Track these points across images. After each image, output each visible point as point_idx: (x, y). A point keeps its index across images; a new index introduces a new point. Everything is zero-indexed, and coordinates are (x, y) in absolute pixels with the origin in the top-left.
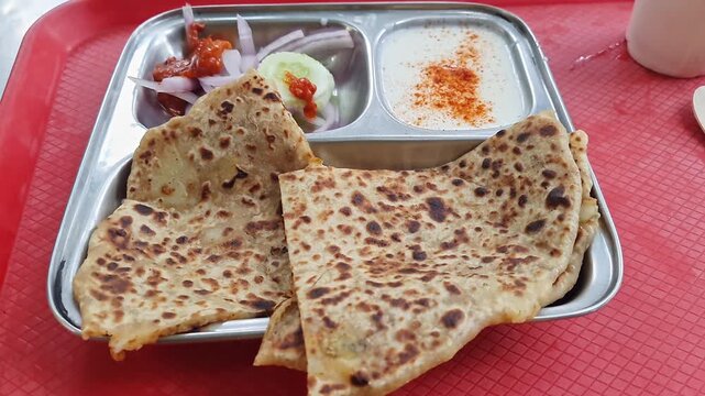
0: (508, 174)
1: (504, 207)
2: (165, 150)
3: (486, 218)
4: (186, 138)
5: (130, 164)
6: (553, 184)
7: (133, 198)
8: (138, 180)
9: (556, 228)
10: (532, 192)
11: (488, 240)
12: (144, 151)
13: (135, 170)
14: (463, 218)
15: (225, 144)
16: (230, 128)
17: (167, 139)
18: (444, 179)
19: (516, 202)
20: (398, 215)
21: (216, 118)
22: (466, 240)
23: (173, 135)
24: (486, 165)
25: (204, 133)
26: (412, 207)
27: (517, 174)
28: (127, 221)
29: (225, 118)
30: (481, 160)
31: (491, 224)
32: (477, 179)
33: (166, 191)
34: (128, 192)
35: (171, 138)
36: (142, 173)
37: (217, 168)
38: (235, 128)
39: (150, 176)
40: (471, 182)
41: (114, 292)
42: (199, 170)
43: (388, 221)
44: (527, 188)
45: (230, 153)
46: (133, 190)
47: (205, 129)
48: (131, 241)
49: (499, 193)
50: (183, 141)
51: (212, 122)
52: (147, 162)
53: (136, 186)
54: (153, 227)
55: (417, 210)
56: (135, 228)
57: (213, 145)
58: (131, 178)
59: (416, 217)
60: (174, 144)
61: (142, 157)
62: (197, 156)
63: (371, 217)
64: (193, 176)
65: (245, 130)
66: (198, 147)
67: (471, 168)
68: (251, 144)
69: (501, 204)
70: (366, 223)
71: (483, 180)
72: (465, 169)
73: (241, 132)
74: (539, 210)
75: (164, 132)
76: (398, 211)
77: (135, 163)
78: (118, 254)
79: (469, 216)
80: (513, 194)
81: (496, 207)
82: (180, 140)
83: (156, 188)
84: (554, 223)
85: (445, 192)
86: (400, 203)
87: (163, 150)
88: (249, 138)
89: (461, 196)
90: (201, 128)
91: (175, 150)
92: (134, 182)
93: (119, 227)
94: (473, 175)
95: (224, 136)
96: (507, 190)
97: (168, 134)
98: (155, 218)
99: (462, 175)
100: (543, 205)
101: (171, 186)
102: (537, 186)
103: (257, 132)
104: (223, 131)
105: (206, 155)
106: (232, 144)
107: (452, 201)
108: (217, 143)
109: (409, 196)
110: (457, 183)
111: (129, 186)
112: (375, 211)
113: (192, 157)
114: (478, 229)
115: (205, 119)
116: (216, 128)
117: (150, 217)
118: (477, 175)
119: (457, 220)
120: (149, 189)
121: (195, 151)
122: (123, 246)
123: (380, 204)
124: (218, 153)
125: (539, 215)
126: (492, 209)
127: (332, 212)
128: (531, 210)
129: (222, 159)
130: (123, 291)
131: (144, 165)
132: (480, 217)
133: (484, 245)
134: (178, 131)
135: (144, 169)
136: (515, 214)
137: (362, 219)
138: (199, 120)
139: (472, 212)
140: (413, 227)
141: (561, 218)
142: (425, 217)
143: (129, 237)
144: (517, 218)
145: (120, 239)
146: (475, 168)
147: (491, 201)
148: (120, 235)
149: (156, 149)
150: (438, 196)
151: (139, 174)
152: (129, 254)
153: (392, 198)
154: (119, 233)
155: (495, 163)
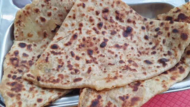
0: (159, 40)
1: (147, 49)
2: (26, 19)
3: (138, 47)
4: (33, 13)
5: (13, 25)
6: (167, 57)
7: (18, 40)
8: (18, 32)
9: (153, 68)
10: (159, 53)
11: (130, 55)
12: (18, 20)
13: (16, 28)
14: (133, 41)
15: (49, 15)
16: (51, 8)
17: (26, 14)
18: (141, 23)
19: (152, 51)
20: (113, 26)
21: (44, 4)
22: (125, 49)
23: (28, 13)
24: (157, 30)
25: (40, 10)
26: (120, 26)
27: (161, 43)
28: (16, 53)
29: (48, 3)
30: (157, 26)
31: (138, 50)
32: (150, 32)
33: (29, 35)
34: (15, 38)
35: (27, 14)
36: (19, 29)
37: (48, 25)
38: (53, 7)
39: (22, 30)
40: (147, 31)
41: (16, 92)
42: (41, 26)
43: (107, 26)
44: (159, 51)
45: (52, 18)
46: (17, 37)
47: (40, 9)
48: (20, 62)
49: (151, 43)
50: (32, 14)
51: (43, 6)
52: (20, 25)
53: (17, 35)
54: (27, 53)
55: (121, 28)
56: (20, 55)
57: (45, 15)
58: (15, 32)
59: (118, 30)
60: (29, 17)
61: (17, 23)
62: (39, 20)
63: (103, 21)
64: (39, 29)
65: (57, 8)
66: (39, 17)
67: (152, 27)
68: (60, 14)
69: (147, 47)
70: (99, 22)
71: (151, 34)
72: (150, 25)
73: (55, 9)
74: (155, 60)
75: (24, 12)
76: (114, 24)
77: (15, 26)
78: (16, 70)
79: (135, 42)
80: (154, 48)
81: (145, 47)
82: (31, 14)
83: (25, 35)
84: (155, 66)
85: (136, 28)
86: (118, 22)
87: (25, 19)
88: (59, 11)
89: (140, 33)
90: (39, 9)
91: (30, 19)
92: (16, 33)
93: (14, 57)
94: (150, 30)
95: (49, 11)
96: (154, 45)
97: (26, 12)
98: (27, 48)
99: (147, 27)
100: (157, 60)
101: (31, 34)
102: (163, 53)
103: (62, 9)
104: (48, 9)
105: (43, 20)
106: (53, 14)
107: (135, 32)
108: (46, 14)
109: (123, 21)
110: (143, 28)
111: (15, 35)
112: (106, 19)
113: (37, 21)
114: (132, 48)
115: (40, 5)
116: (45, 8)
117: (26, 48)
118: (151, 31)
119: (130, 40)
120: (23, 36)
121: (38, 19)
122: (17, 65)
123: (111, 18)
124: (47, 19)
125: (153, 61)
126: (143, 46)
127: (93, 10)
128: (153, 57)
129: (49, 21)
130: (20, 90)
131: (19, 26)
132: (137, 45)
133: (128, 56)
134: (30, 11)
135: (19, 28)
136: (147, 54)
137: (100, 19)
138: (37, 5)
139: (137, 41)
140: (113, 33)
141: (158, 67)
142: (121, 32)
143: (19, 60)
144: (146, 55)
145: (15, 62)
146: (153, 28)
147: (146, 43)
148: (15, 60)
149: (22, 19)
150: (133, 28)
151: (17, 30)
152: (20, 69)
153: (117, 18)
154: (14, 59)
155: (160, 32)
